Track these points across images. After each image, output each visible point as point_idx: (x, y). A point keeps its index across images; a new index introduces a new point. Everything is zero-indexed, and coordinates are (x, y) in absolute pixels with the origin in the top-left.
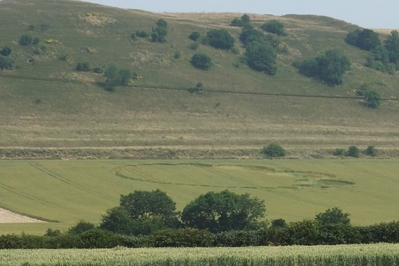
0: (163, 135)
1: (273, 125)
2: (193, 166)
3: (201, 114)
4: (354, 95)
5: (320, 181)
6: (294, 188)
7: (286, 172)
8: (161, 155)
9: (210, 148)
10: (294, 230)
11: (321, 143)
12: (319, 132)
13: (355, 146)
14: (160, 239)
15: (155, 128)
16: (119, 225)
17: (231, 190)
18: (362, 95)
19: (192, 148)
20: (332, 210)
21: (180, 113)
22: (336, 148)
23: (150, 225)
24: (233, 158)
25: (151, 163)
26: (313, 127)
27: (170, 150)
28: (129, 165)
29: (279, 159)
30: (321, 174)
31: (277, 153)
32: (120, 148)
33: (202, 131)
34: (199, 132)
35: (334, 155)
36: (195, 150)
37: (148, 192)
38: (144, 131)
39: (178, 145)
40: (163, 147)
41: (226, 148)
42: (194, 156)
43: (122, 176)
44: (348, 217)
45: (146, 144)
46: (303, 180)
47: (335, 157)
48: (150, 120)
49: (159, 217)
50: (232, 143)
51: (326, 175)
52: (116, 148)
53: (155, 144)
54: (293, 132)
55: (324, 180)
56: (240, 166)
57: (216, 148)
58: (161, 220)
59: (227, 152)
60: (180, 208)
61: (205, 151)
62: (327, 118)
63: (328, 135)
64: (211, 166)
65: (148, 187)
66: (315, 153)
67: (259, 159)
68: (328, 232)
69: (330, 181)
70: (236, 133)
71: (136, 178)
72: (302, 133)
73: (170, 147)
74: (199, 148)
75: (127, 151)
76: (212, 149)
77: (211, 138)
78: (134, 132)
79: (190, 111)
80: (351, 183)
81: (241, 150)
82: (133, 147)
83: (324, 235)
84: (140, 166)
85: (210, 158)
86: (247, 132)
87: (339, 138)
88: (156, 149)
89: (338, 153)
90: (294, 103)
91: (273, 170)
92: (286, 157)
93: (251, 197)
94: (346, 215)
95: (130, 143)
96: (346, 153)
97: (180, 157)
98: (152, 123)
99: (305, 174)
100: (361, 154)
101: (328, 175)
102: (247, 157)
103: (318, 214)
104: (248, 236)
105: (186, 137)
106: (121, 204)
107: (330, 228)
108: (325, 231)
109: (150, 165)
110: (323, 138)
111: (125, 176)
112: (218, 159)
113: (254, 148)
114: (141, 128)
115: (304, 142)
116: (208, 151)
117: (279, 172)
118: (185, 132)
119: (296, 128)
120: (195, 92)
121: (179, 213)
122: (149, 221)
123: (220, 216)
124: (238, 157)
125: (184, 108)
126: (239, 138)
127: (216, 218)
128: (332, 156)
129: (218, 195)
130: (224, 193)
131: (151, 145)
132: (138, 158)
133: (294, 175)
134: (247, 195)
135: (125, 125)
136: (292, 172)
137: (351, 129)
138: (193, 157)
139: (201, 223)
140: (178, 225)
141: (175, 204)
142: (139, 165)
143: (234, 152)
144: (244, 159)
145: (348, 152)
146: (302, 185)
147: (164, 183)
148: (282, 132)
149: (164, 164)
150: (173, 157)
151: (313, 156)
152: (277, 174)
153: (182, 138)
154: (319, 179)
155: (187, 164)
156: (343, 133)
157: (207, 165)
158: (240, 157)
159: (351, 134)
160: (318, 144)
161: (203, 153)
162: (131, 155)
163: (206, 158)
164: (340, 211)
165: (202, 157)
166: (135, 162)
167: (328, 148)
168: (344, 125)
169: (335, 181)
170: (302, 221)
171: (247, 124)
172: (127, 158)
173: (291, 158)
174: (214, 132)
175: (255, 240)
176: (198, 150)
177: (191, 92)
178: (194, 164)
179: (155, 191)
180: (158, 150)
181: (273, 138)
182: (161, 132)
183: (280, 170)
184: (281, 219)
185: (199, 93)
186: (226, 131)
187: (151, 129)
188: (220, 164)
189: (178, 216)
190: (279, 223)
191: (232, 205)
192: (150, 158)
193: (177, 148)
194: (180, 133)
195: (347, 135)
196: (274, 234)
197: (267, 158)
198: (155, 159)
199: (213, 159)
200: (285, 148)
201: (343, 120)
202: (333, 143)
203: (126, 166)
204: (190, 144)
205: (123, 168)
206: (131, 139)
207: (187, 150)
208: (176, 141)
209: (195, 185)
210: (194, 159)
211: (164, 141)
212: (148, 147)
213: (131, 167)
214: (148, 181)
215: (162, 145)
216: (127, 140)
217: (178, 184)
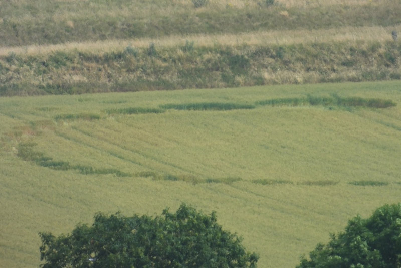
2: (320, 110)
9: (381, 35)
25: (155, 105)
27: (225, 52)
28: (70, 117)
32: (32, 50)
36: (322, 47)
37: (146, 220)
39: (254, 29)
40: (202, 40)
42: (321, 72)
43: (44, 162)
45: (133, 32)
52: (17, 51)
53: (166, 28)
61: (364, 47)
64: (388, 105)
65: (146, 200)
71: (97, 165)
73: (228, 40)
74: (339, 38)
75: (58, 60)
76: (390, 37)
82: (84, 46)
84: (111, 119)
85: (383, 77)
88: (173, 50)
95: (68, 29)
97: (266, 75)
109: (155, 111)
111: (56, 158)
116: (374, 48)
131: (152, 36)
132: (104, 89)
138: (316, 75)
142: (110, 112)
147: (209, 181)
149: (205, 107)
150: (239, 79)
153: (270, 1)
155: (296, 102)
157: (374, 104)
162: (76, 78)
163: (368, 76)
165: (353, 73)
166: (94, 103)
172: (63, 89)
176: (339, 45)
178: (325, 102)
179: (173, 212)
180: (180, 53)
192: (151, 86)
193: (254, 39)
198: (168, 86)
203: (57, 118)
204: (303, 25)
205: (46, 130)
206: (73, 14)
207: (292, 48)
208: (249, 16)
209: (330, 183)
210: (323, 81)
211: (201, 15)
212: (141, 44)
213: (75, 123)
214: (146, 175)
215: (197, 31)
216: (56, 17)
217: (265, 182)
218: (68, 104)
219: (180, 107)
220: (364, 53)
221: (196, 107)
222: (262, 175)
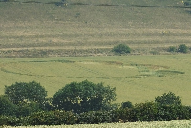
0: (37, 39)
1: (121, 29)
2: (60, 62)
3: (65, 22)
4: (183, 5)
5: (157, 72)
6: (138, 77)
7: (132, 65)
8: (36, 54)
9: (73, 48)
10: (138, 109)
11: (157, 42)
12: (156, 34)
13: (184, 44)
14: (36, 119)
15: (30, 33)
16: (4, 109)
17: (89, 80)
18: (189, 5)
19: (59, 49)
20: (167, 94)
21: (49, 22)
22: (169, 46)
23: (28, 108)
24: (91, 56)
25: (28, 61)
26: (151, 30)
27: (42, 51)
28: (11, 63)
29: (126, 55)
30: (159, 66)
31: (124, 51)
32: (4, 49)
33: (66, 35)
34: (64, 36)
35: (168, 51)
36: (61, 50)
37: (26, 83)
38: (22, 36)
39: (48, 46)
40: (37, 48)
41: (85, 48)
42: (61, 55)
43: (6, 71)
44: (179, 99)
45: (24, 46)
46: (145, 71)
47: (169, 53)
48: (26, 28)
49: (35, 102)
50: (90, 44)
51: (162, 67)
52: (1, 49)
53: (30, 46)
54: (136, 34)
55: (161, 71)
56: (96, 61)
57: (78, 48)
58: (37, 105)
59: (87, 51)
60: (51, 94)
61: (70, 50)
62: (162, 23)
63: (163, 36)
64: (74, 62)
65: (26, 80)
66: (153, 50)
67: (111, 55)
68: (165, 111)
69: (166, 71)
70: (93, 36)
71: (16, 72)
72: (143, 34)
73: (43, 48)
74: (64, 48)
75: (9, 52)
76: (75, 49)
77: (74, 40)
78: (14, 37)
79: (57, 20)
80: (182, 73)
81: (97, 49)
82: (14, 49)
83: (162, 113)
84: (19, 63)
85: (73, 56)
86: (101, 35)
87: (171, 38)
88: (32, 50)
89: (171, 50)
90: (137, 12)
91: (122, 64)
92: (131, 53)
93: (105, 85)
94: (178, 97)
95: (11, 45)
96: (177, 50)
97: (50, 55)
98: (28, 30)
99: (146, 67)
100: (188, 50)
101: (164, 67)
102: (102, 54)
103: (156, 97)
104: (103, 116)
105: (55, 40)
106: (6, 93)
107: (166, 108)
108: (162, 110)
109: (28, 62)
110: (159, 39)
111: (8, 71)
112: (79, 56)
113: (107, 47)
114: (20, 33)
115: (145, 42)
116: (72, 50)
117: (126, 65)
118: (53, 36)
119: (139, 31)
120: (61, 5)
121: (51, 99)
122: (27, 105)
123: (82, 100)
124: (94, 54)
125: (52, 18)
126: (95, 40)
127: (79, 102)
128: (166, 52)
129: (79, 84)
130: (84, 82)
131: (27, 47)
132: (18, 57)
133: (138, 67)
134: (102, 84)
135: (7, 32)
136: (136, 65)
137: (180, 31)
139: (67, 106)
140: (49, 108)
141: (47, 92)
142: (19, 62)
143: (91, 51)
144: (99, 56)
145: (179, 49)
146: (144, 75)
147: (38, 76)
148: (128, 35)
149: (38, 61)
150: (45, 56)
151: (152, 53)
152: (124, 67)
153: (51, 41)
154: (157, 71)
155: (56, 61)
156: (174, 35)
157: (71, 62)
158: (96, 55)
159: (181, 35)
160: (155, 43)
161: (67, 52)
162: (12, 55)
163: (70, 56)
164: (173, 95)
165: (67, 55)
166: (16, 60)
167: (163, 46)
168: (176, 28)
169: (169, 71)
170: (144, 103)
171: (101, 29)
172: (10, 57)
173: (135, 55)
174: (76, 35)
175: (108, 118)
177: (57, 5)
179: (31, 82)
181: (121, 39)
182: (35, 37)
183: (127, 63)
184: (129, 102)
185: (64, 6)
186: (85, 35)
187: (27, 34)
188: (81, 60)
189: (49, 101)
190: (127, 105)
191: (91, 92)
192: (27, 57)
193: (48, 48)
194: (50, 37)
195: (178, 36)
196: (124, 113)
197: (116, 55)
198: (30, 57)
199: (76, 56)
200: (130, 46)
201: (175, 25)
202: (166, 42)
203: (9, 63)
204: (57, 46)
205: (6, 65)
206: (12, 43)
207: (55, 50)
208: (47, 43)
209: (62, 77)
210: (61, 57)
211: (37, 43)
212: (25, 49)
213: (12, 64)
214: (26, 75)
215: (37, 46)
216: (9, 43)
217: (49, 76)
218: (11, 60)
219: (33, 61)
220: (69, 52)
221: (36, 61)
222: (49, 75)
